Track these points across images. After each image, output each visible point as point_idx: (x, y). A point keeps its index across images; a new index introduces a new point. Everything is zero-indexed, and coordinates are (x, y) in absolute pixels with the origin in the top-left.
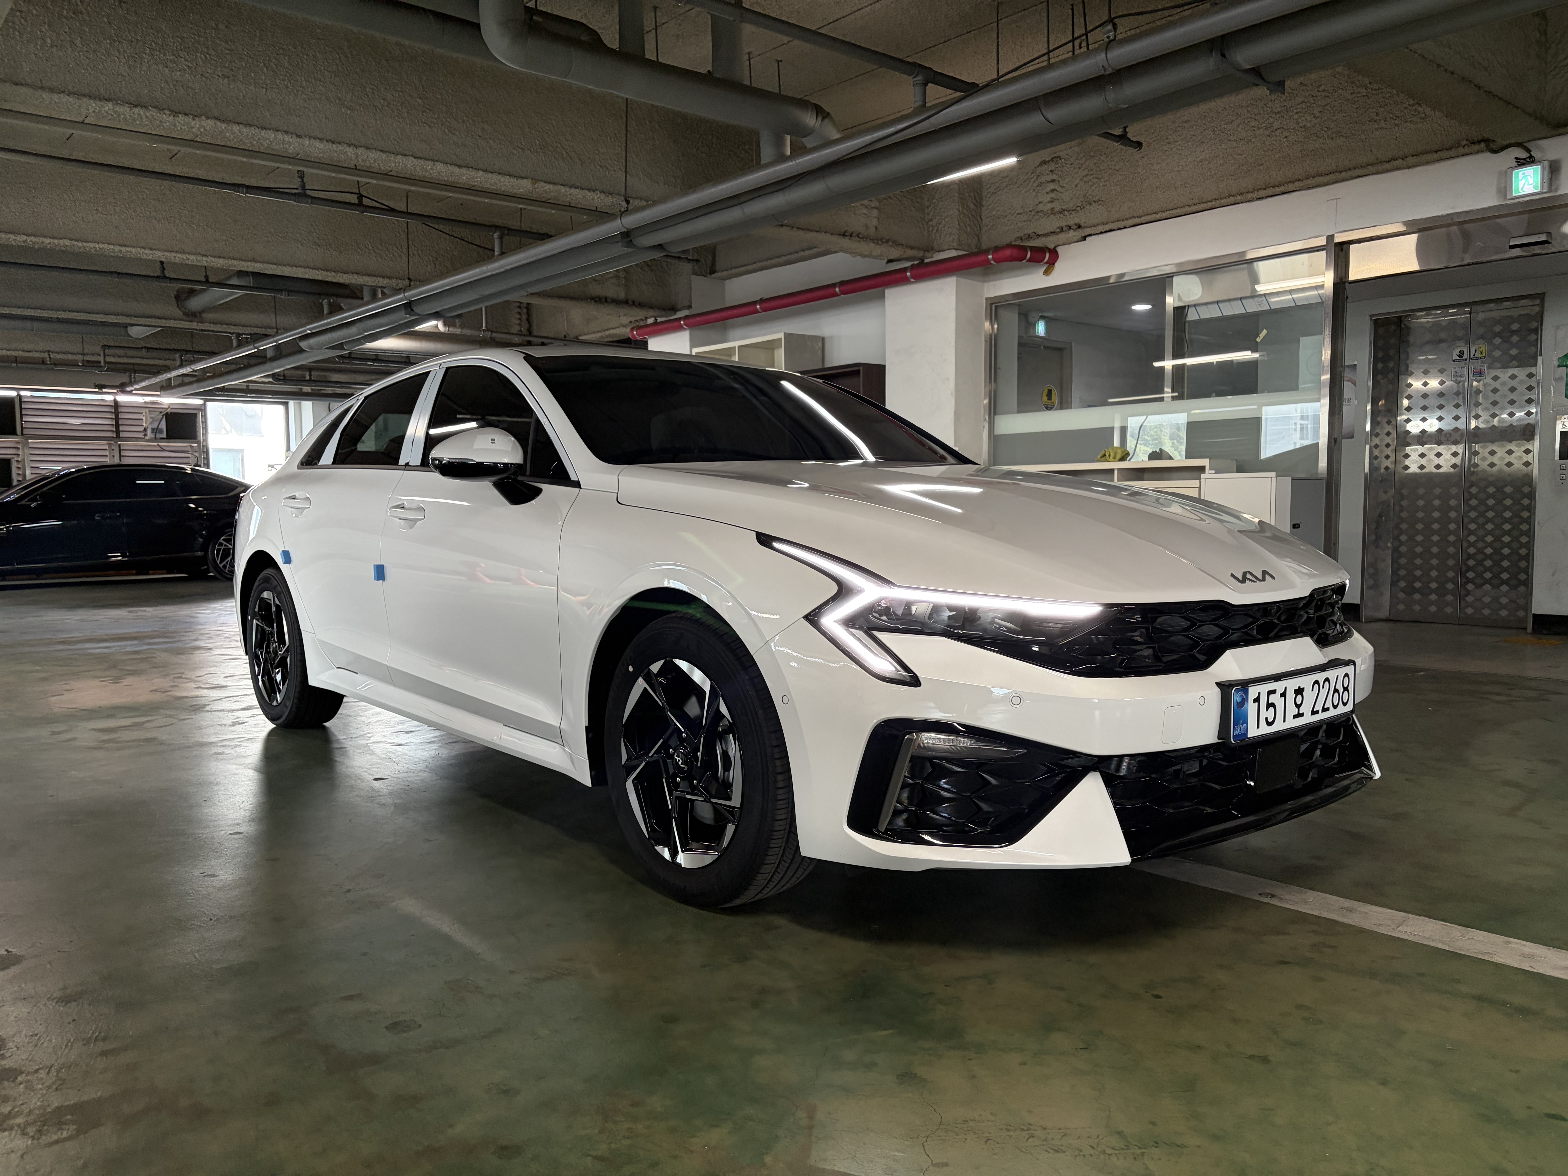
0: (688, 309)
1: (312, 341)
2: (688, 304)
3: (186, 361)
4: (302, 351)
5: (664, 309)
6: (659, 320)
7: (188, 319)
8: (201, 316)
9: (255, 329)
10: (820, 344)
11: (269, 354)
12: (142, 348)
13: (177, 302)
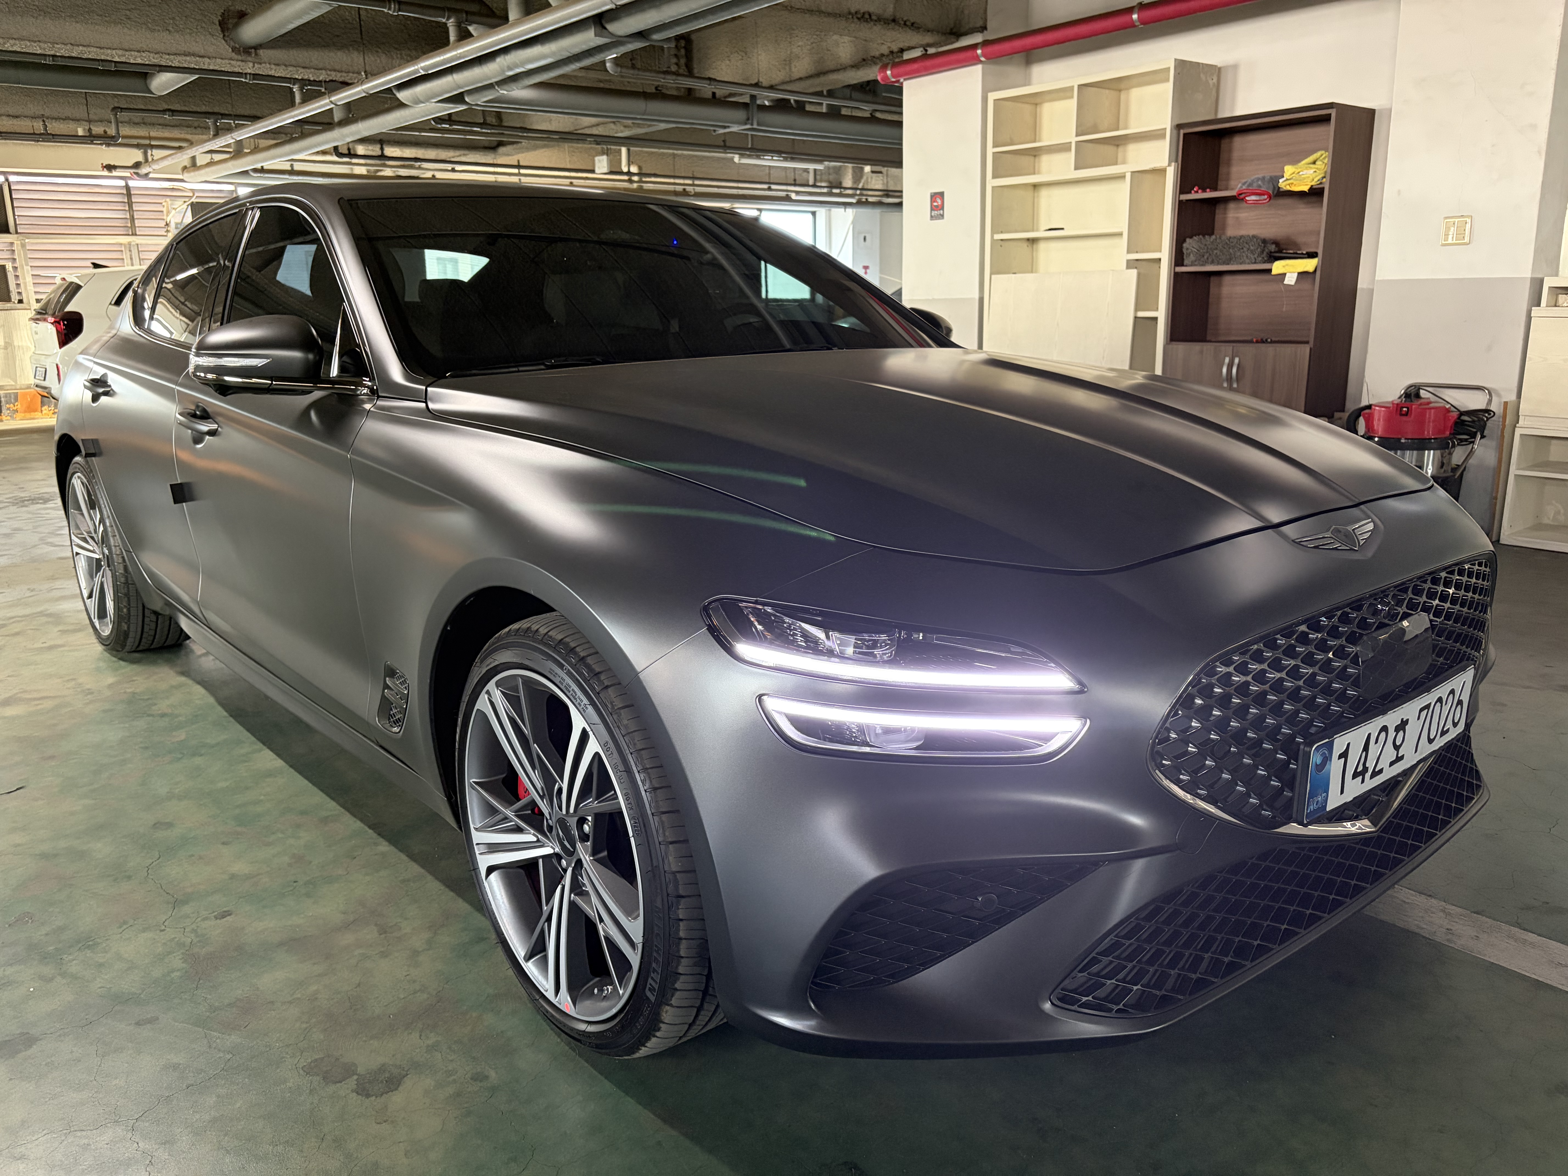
0: (982, 32)
1: (420, 89)
2: (980, 23)
3: (222, 129)
4: (401, 105)
5: (944, 34)
6: (931, 51)
7: (240, 58)
8: (256, 54)
9: (333, 73)
10: (1215, 80)
11: (337, 116)
12: (164, 111)
13: (223, 31)
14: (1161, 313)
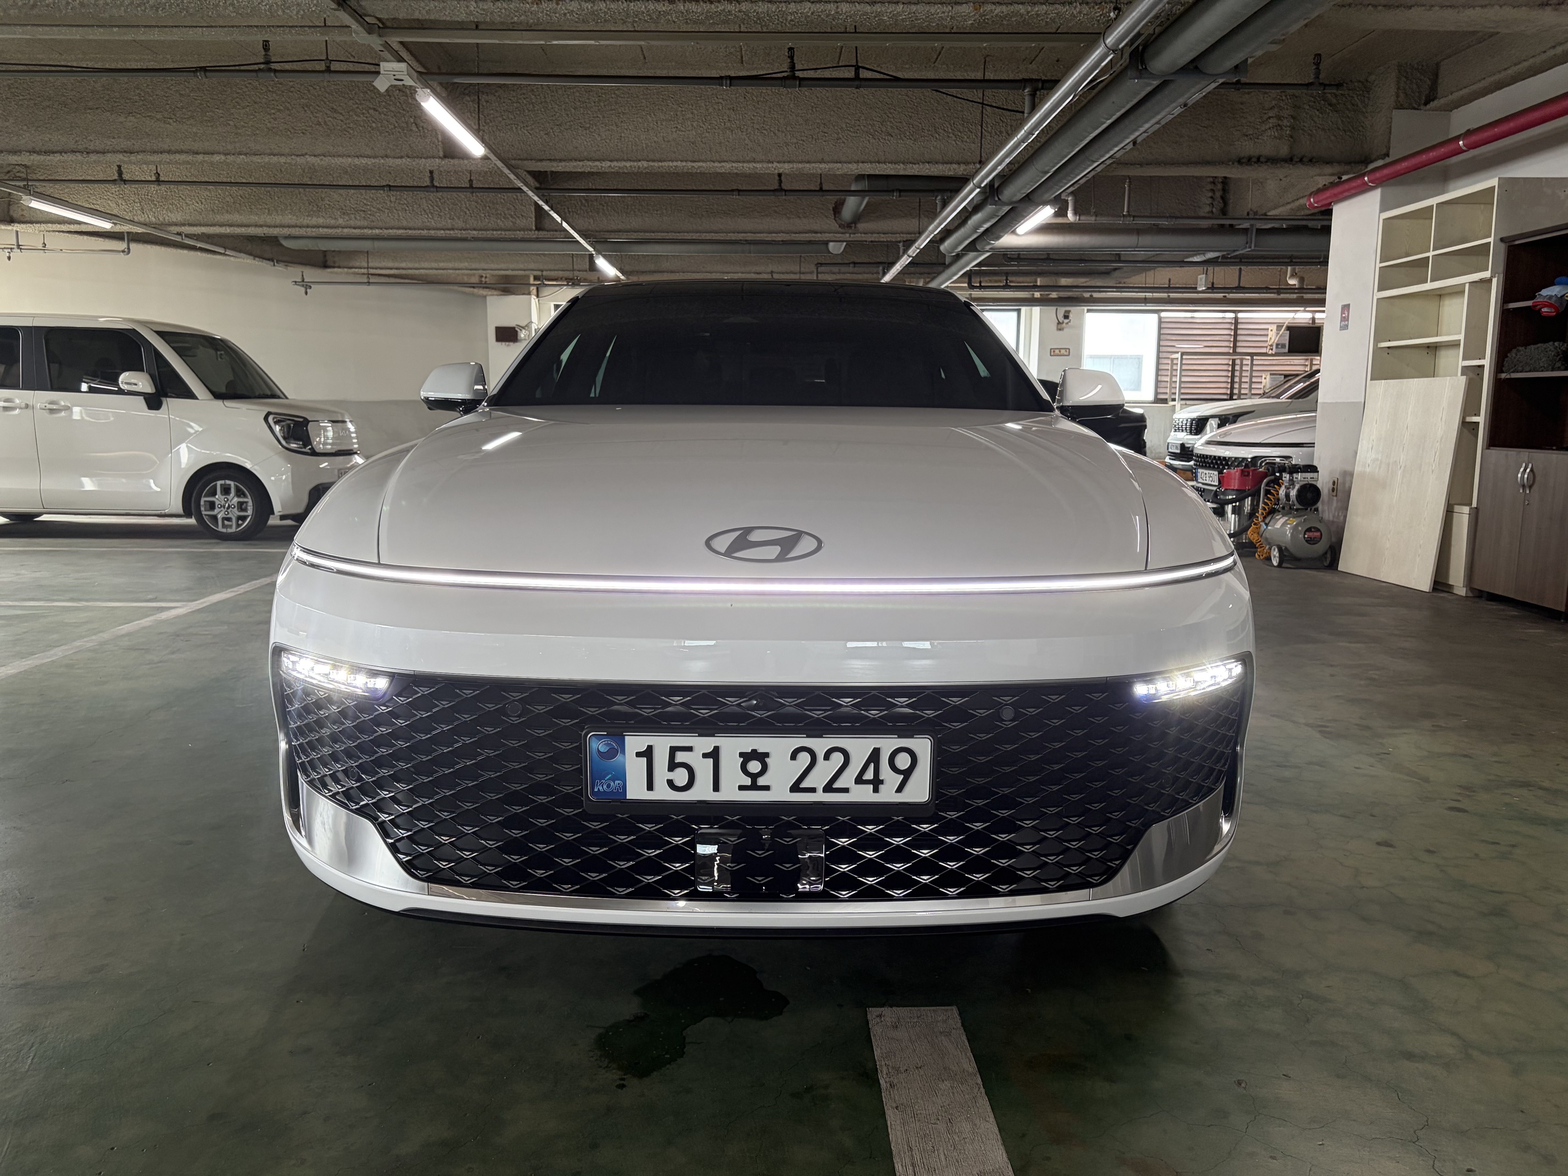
0: (1384, 159)
2: (1385, 151)
5: (1349, 163)
6: (1344, 178)
7: (844, 231)
8: (855, 227)
12: (849, 263)
13: (835, 214)
14: (1481, 419)
